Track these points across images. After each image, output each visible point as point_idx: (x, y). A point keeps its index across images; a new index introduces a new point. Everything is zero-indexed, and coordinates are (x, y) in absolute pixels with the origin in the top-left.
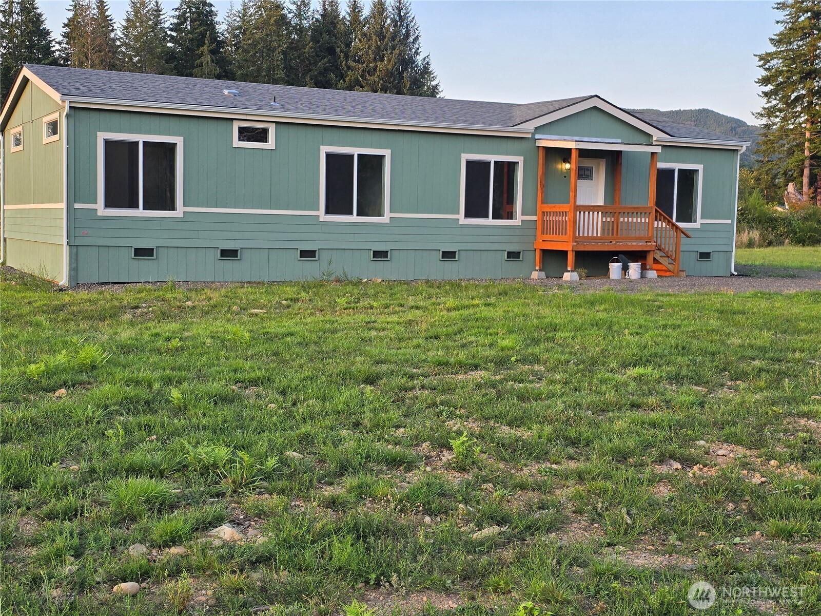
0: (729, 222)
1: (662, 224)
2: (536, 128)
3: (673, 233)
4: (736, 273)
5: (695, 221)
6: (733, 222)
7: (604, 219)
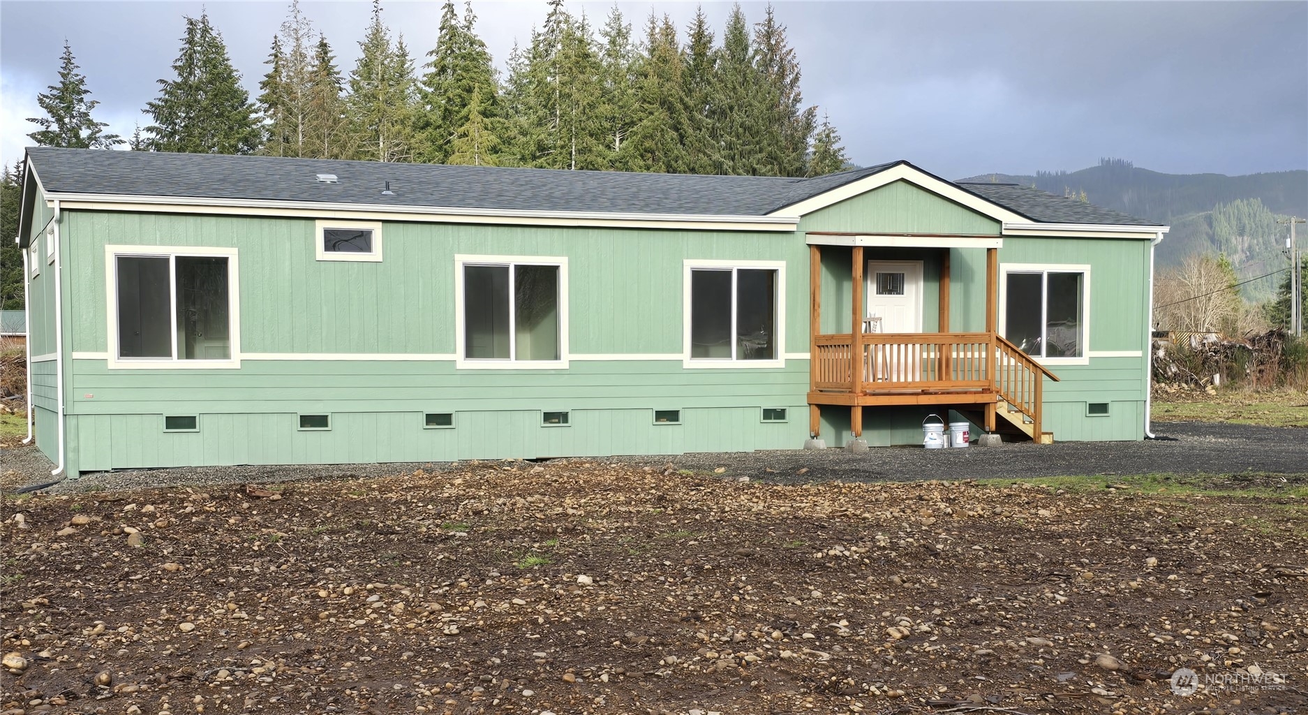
0: (1139, 354)
1: (1009, 361)
2: (802, 216)
3: (1028, 374)
4: (1153, 436)
5: (1080, 355)
6: (1145, 354)
7: (925, 355)
